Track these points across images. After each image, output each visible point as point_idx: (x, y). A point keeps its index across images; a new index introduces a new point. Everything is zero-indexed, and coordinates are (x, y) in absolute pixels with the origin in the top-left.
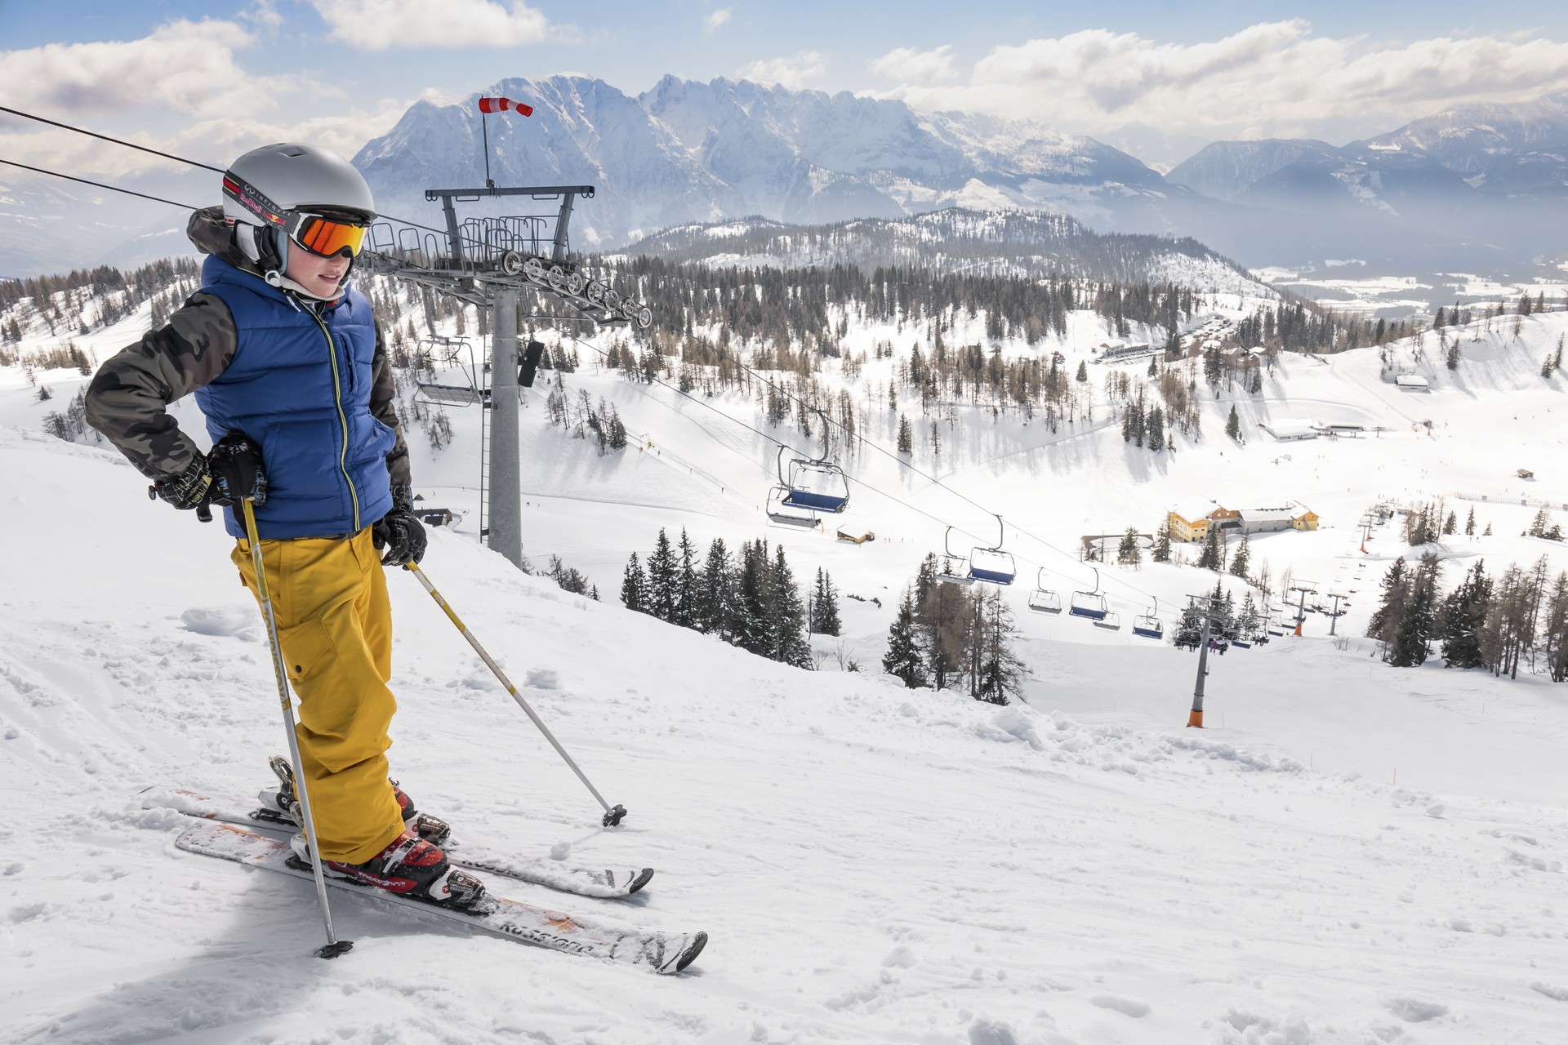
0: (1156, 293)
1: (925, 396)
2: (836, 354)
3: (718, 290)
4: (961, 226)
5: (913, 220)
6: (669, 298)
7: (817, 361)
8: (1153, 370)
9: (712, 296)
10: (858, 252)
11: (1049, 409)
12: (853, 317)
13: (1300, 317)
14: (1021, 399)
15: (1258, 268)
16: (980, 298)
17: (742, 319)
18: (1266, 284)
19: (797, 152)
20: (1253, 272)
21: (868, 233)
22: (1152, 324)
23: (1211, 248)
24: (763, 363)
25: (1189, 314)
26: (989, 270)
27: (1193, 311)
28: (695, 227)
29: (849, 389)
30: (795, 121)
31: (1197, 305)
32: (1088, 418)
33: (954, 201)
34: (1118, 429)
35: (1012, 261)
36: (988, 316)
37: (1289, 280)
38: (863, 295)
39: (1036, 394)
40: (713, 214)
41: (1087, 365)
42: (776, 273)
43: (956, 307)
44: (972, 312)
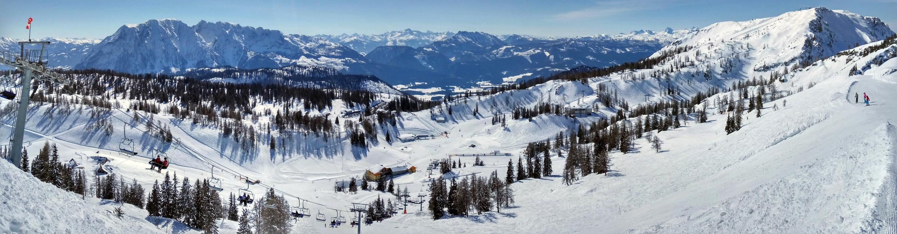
0: (362, 93)
1: (281, 129)
2: (251, 113)
3: (212, 90)
4: (298, 71)
5: (281, 69)
6: (195, 92)
7: (244, 116)
8: (361, 120)
9: (210, 91)
10: (262, 78)
11: (325, 134)
12: (258, 101)
13: (407, 100)
14: (314, 130)
15: (396, 85)
16: (302, 95)
17: (219, 100)
18: (398, 90)
19: (243, 45)
20: (394, 86)
21: (266, 72)
22: (361, 104)
23: (380, 79)
24: (224, 115)
25: (373, 100)
26: (307, 86)
27: (374, 99)
28: (207, 68)
29: (254, 126)
30: (243, 36)
31: (375, 97)
32: (339, 137)
33: (296, 63)
34: (349, 141)
35: (315, 83)
36: (304, 101)
37: (405, 89)
38: (262, 94)
39: (320, 129)
40: (214, 65)
41: (339, 118)
42: (232, 84)
43: (294, 99)
44: (299, 100)
